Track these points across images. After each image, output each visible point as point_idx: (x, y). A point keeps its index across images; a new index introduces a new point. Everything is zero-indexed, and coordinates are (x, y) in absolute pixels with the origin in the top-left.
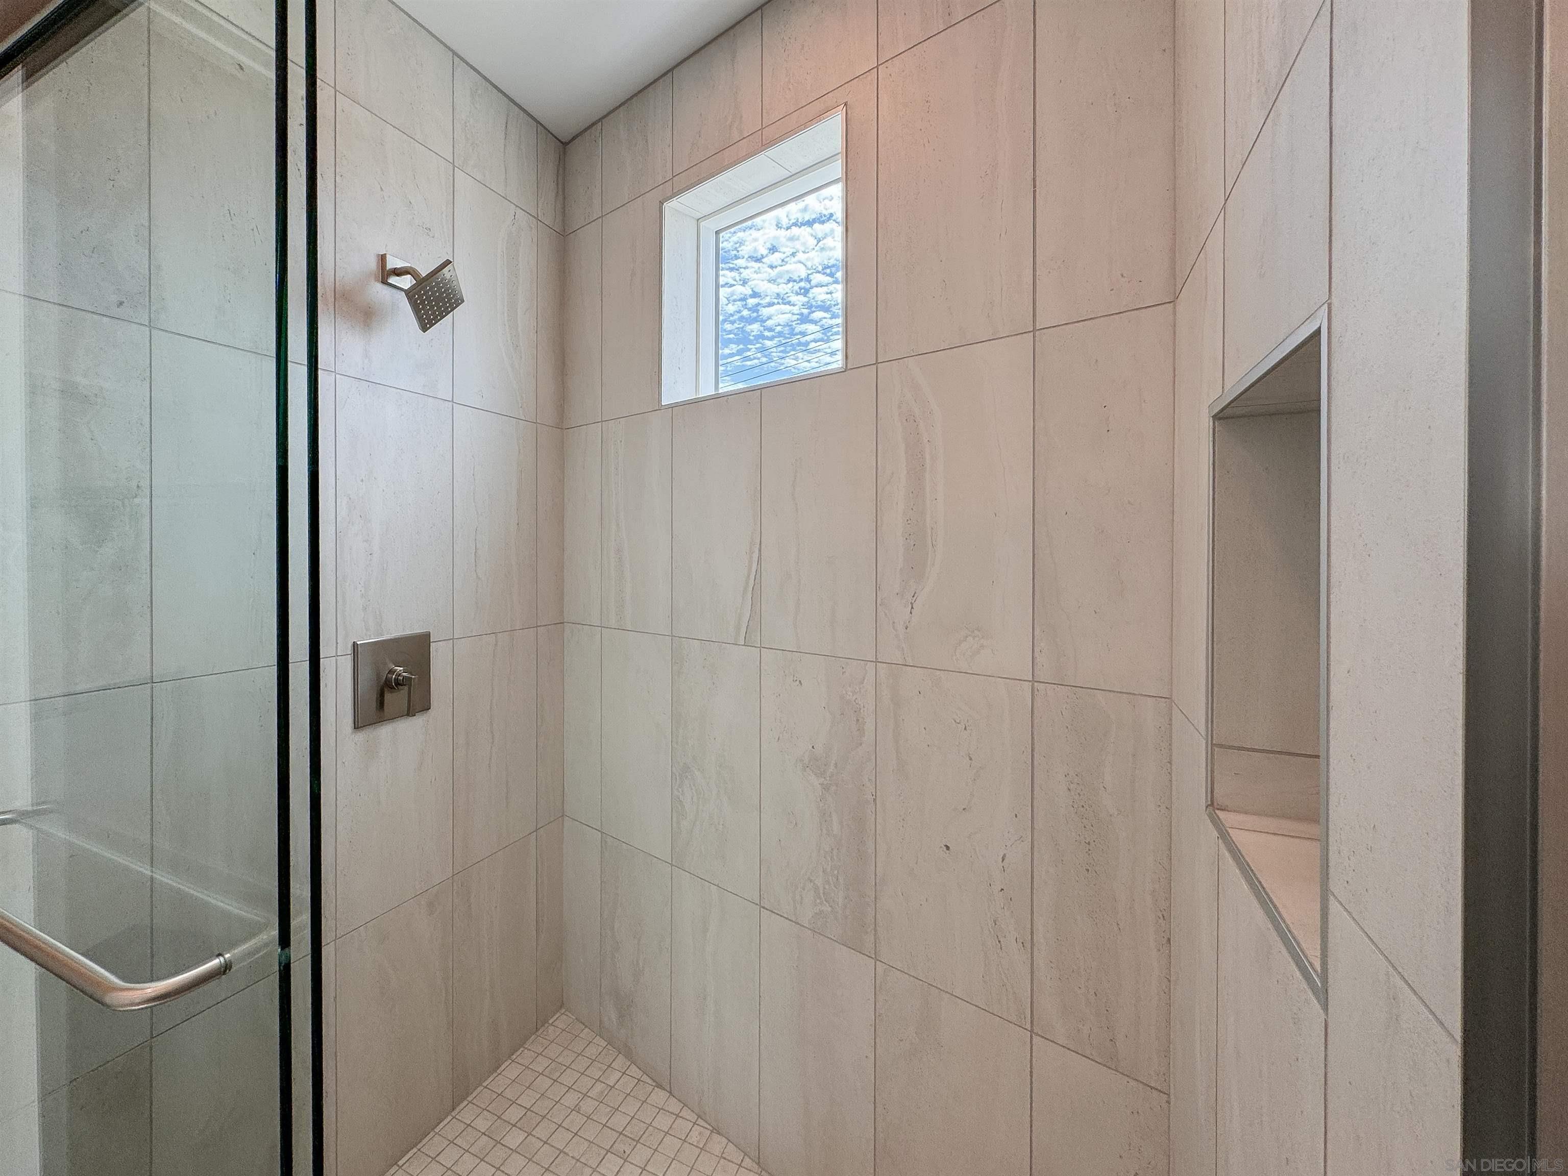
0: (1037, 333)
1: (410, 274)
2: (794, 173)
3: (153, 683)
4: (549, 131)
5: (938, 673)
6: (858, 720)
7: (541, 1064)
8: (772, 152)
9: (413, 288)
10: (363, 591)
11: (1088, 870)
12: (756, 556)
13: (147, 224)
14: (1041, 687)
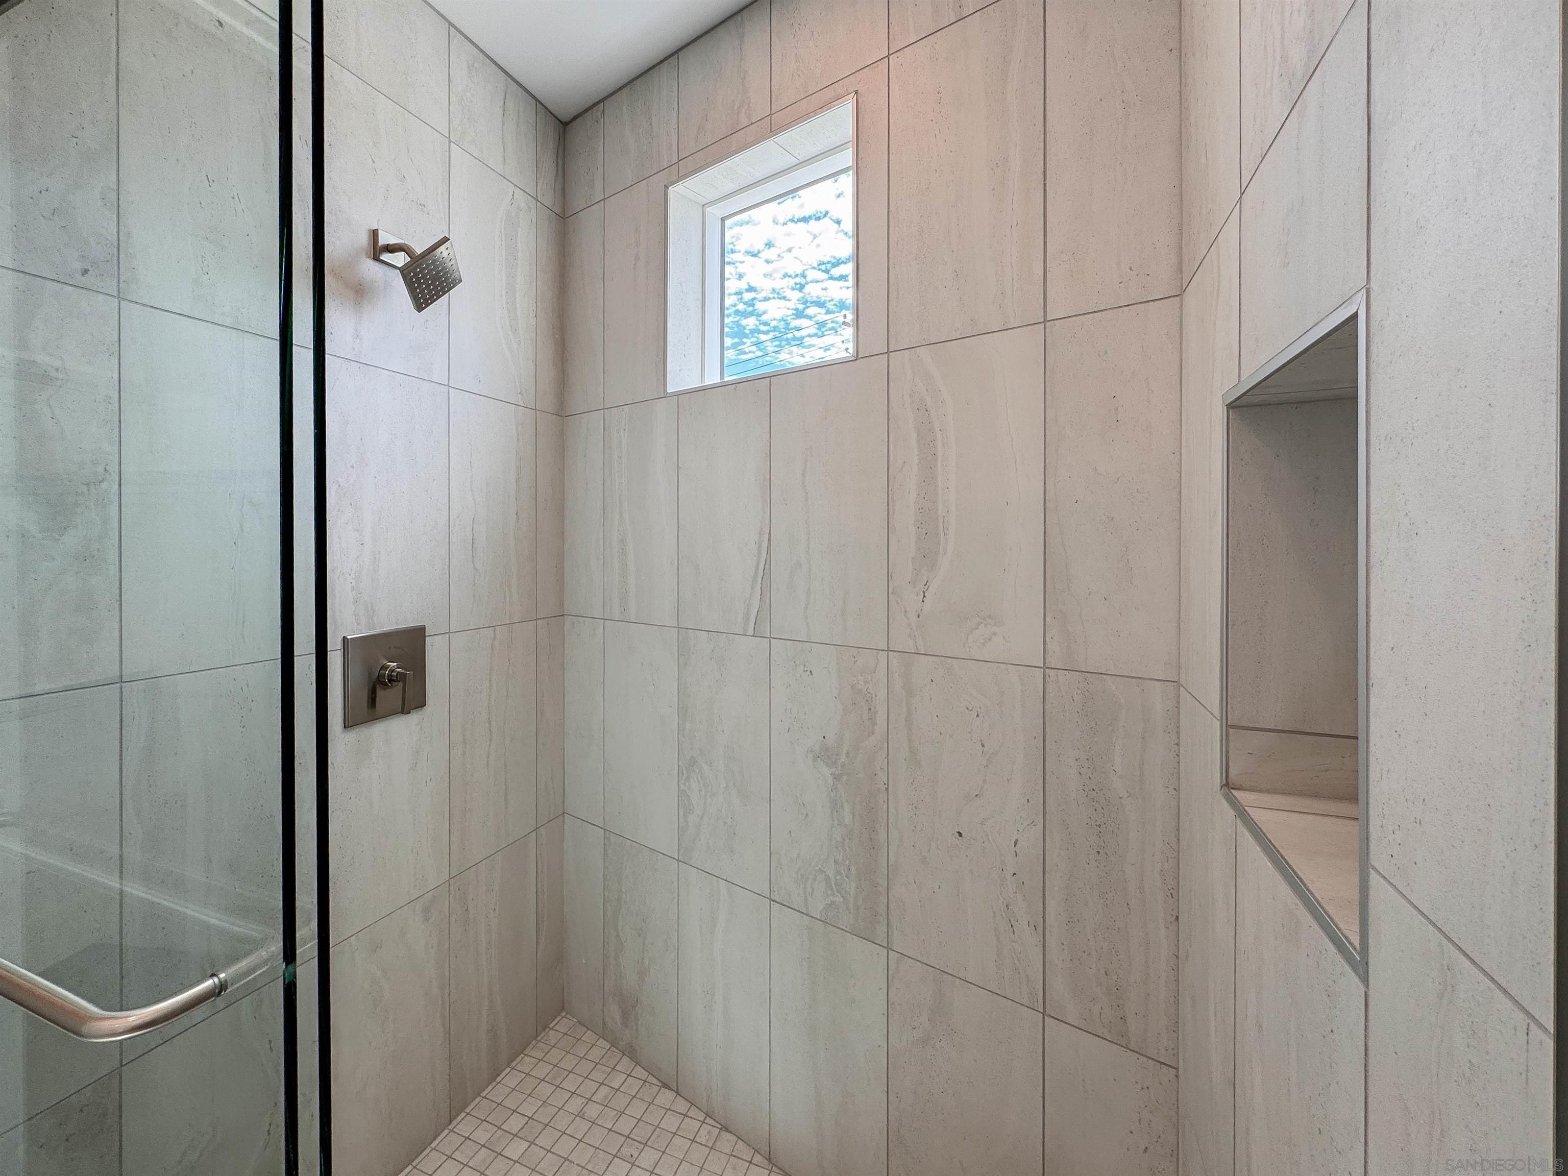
0: (1048, 324)
1: (404, 251)
2: (802, 160)
3: (122, 682)
4: (548, 110)
5: (950, 660)
6: (870, 709)
7: (542, 1070)
8: (782, 138)
9: (407, 266)
10: (354, 584)
11: (1098, 852)
12: (765, 545)
13: (115, 187)
14: (1052, 673)
